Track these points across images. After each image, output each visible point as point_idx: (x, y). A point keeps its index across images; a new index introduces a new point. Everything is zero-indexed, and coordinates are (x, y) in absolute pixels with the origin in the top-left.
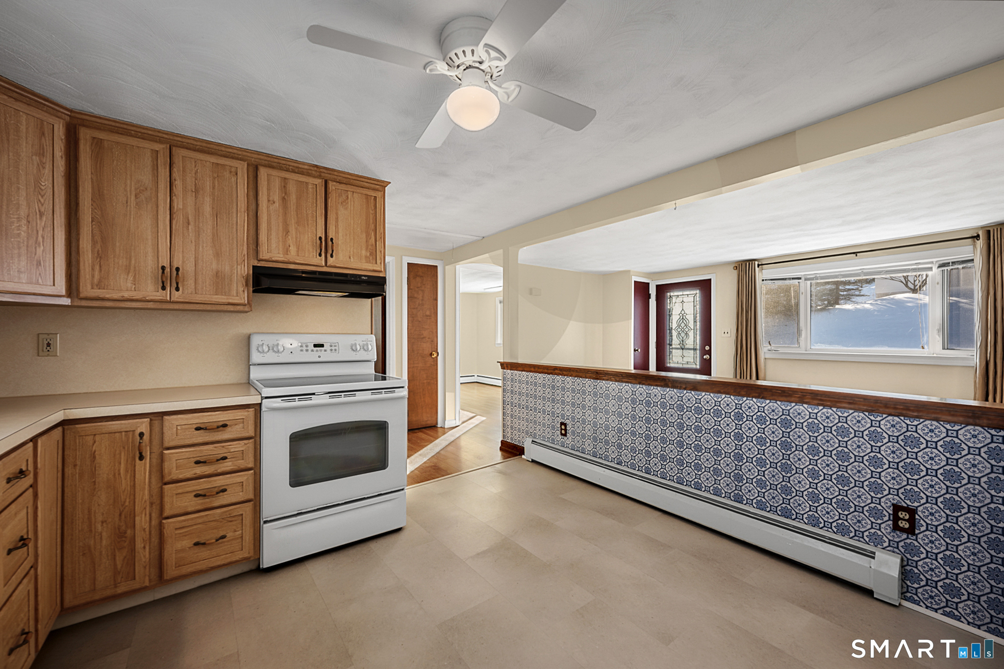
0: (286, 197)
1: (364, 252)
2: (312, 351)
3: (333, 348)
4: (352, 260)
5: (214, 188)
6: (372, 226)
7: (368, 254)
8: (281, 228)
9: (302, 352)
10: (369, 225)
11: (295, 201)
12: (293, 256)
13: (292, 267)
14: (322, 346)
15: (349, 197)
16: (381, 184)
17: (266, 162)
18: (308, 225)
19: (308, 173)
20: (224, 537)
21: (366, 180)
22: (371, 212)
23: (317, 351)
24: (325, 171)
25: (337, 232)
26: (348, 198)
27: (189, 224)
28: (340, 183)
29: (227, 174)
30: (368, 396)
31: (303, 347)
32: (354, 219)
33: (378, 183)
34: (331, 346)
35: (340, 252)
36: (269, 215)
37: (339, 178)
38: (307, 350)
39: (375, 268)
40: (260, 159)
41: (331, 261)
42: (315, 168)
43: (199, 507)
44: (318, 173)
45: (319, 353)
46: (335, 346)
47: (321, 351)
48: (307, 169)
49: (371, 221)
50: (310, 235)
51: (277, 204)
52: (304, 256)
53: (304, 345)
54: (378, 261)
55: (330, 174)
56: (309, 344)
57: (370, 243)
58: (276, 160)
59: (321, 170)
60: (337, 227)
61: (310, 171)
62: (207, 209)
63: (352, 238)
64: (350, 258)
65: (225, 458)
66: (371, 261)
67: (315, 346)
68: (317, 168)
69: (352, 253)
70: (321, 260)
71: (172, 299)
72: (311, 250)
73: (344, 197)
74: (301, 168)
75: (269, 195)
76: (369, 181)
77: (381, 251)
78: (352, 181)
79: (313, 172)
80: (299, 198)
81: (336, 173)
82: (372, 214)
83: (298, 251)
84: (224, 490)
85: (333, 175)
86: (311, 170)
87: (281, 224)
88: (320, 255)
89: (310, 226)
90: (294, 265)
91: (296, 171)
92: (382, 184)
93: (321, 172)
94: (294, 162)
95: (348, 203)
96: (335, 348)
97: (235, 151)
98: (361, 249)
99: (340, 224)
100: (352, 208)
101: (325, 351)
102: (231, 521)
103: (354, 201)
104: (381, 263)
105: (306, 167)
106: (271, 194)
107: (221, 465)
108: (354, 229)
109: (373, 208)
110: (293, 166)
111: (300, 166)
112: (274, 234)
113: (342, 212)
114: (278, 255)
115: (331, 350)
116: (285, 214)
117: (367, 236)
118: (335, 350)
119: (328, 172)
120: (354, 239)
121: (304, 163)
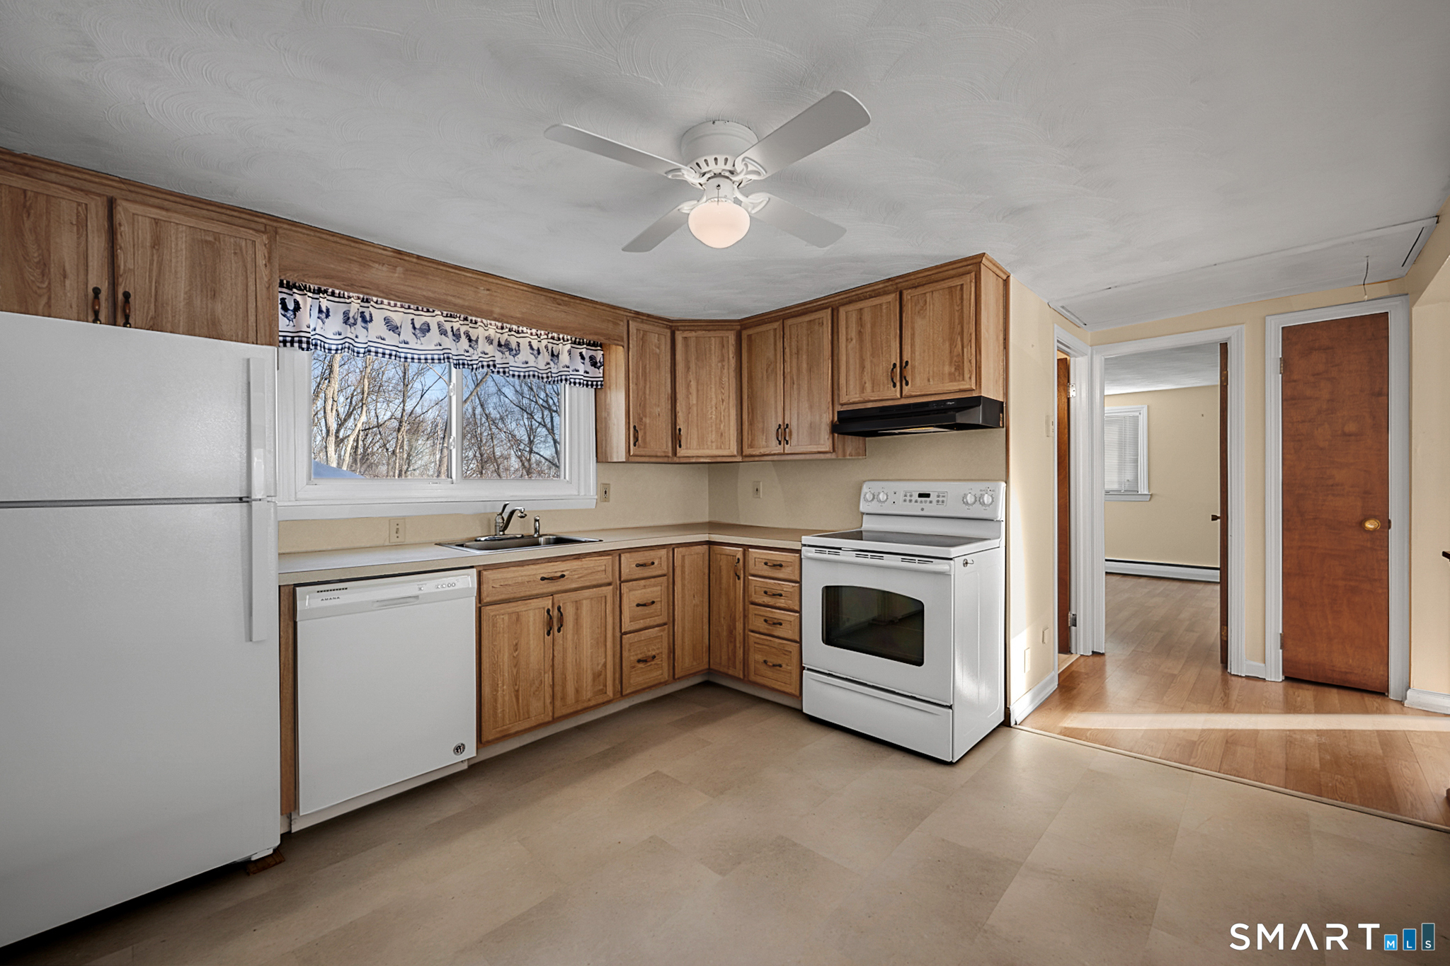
0: (862, 330)
1: (947, 369)
2: (916, 501)
3: (941, 499)
4: (931, 383)
5: (808, 345)
6: (958, 329)
7: (953, 370)
8: (858, 366)
9: (905, 503)
10: (954, 328)
11: (870, 330)
12: (869, 394)
13: (870, 405)
14: (928, 495)
15: (928, 300)
16: (972, 262)
17: (847, 299)
18: (882, 353)
19: (885, 291)
20: (780, 666)
21: (951, 267)
22: (957, 308)
23: (921, 502)
24: (901, 280)
25: (913, 352)
26: (926, 302)
27: (794, 384)
28: (916, 287)
29: (816, 327)
30: (896, 561)
31: (907, 497)
32: (933, 327)
33: (969, 262)
34: (938, 496)
35: (917, 375)
36: (847, 355)
37: (918, 280)
38: (911, 501)
39: (962, 387)
40: (842, 299)
41: (906, 389)
42: (891, 283)
43: (766, 631)
44: (895, 287)
45: (923, 505)
46: (943, 496)
47: (926, 502)
48: (883, 288)
49: (957, 321)
50: (884, 365)
51: (854, 341)
52: (879, 391)
53: (908, 494)
54: (967, 376)
55: (907, 281)
56: (913, 493)
57: (955, 353)
58: (853, 293)
59: (897, 281)
60: (913, 345)
61: (886, 289)
62: (804, 366)
63: (931, 353)
64: (929, 380)
65: (781, 595)
66: (957, 378)
67: (921, 495)
68: (892, 281)
69: (931, 373)
70: (896, 391)
71: (786, 452)
72: (886, 382)
73: (921, 303)
74: (877, 289)
75: (847, 334)
76: (954, 266)
77: (970, 361)
78: (933, 277)
79: (890, 288)
80: (873, 325)
81: (912, 277)
82: (958, 311)
83: (873, 387)
84: (781, 624)
85: (910, 280)
86: (887, 286)
87: (858, 361)
88: (895, 385)
89: (884, 354)
90: (871, 403)
91: (873, 295)
92: (975, 261)
93: (897, 283)
94: (869, 287)
95: (926, 309)
96: (943, 499)
97: (823, 302)
98: (944, 365)
99: (918, 341)
100: (931, 314)
101: (931, 502)
102: (785, 654)
103: (933, 304)
104: (970, 378)
105: (881, 286)
106: (849, 332)
107: (778, 600)
108: (933, 340)
109: (959, 302)
110: (870, 291)
111: (876, 287)
112: (852, 373)
113: (920, 323)
114: (855, 396)
115: (938, 501)
116: (861, 349)
117: (950, 345)
118: (943, 502)
119: (905, 279)
120: (934, 353)
121: (877, 283)
